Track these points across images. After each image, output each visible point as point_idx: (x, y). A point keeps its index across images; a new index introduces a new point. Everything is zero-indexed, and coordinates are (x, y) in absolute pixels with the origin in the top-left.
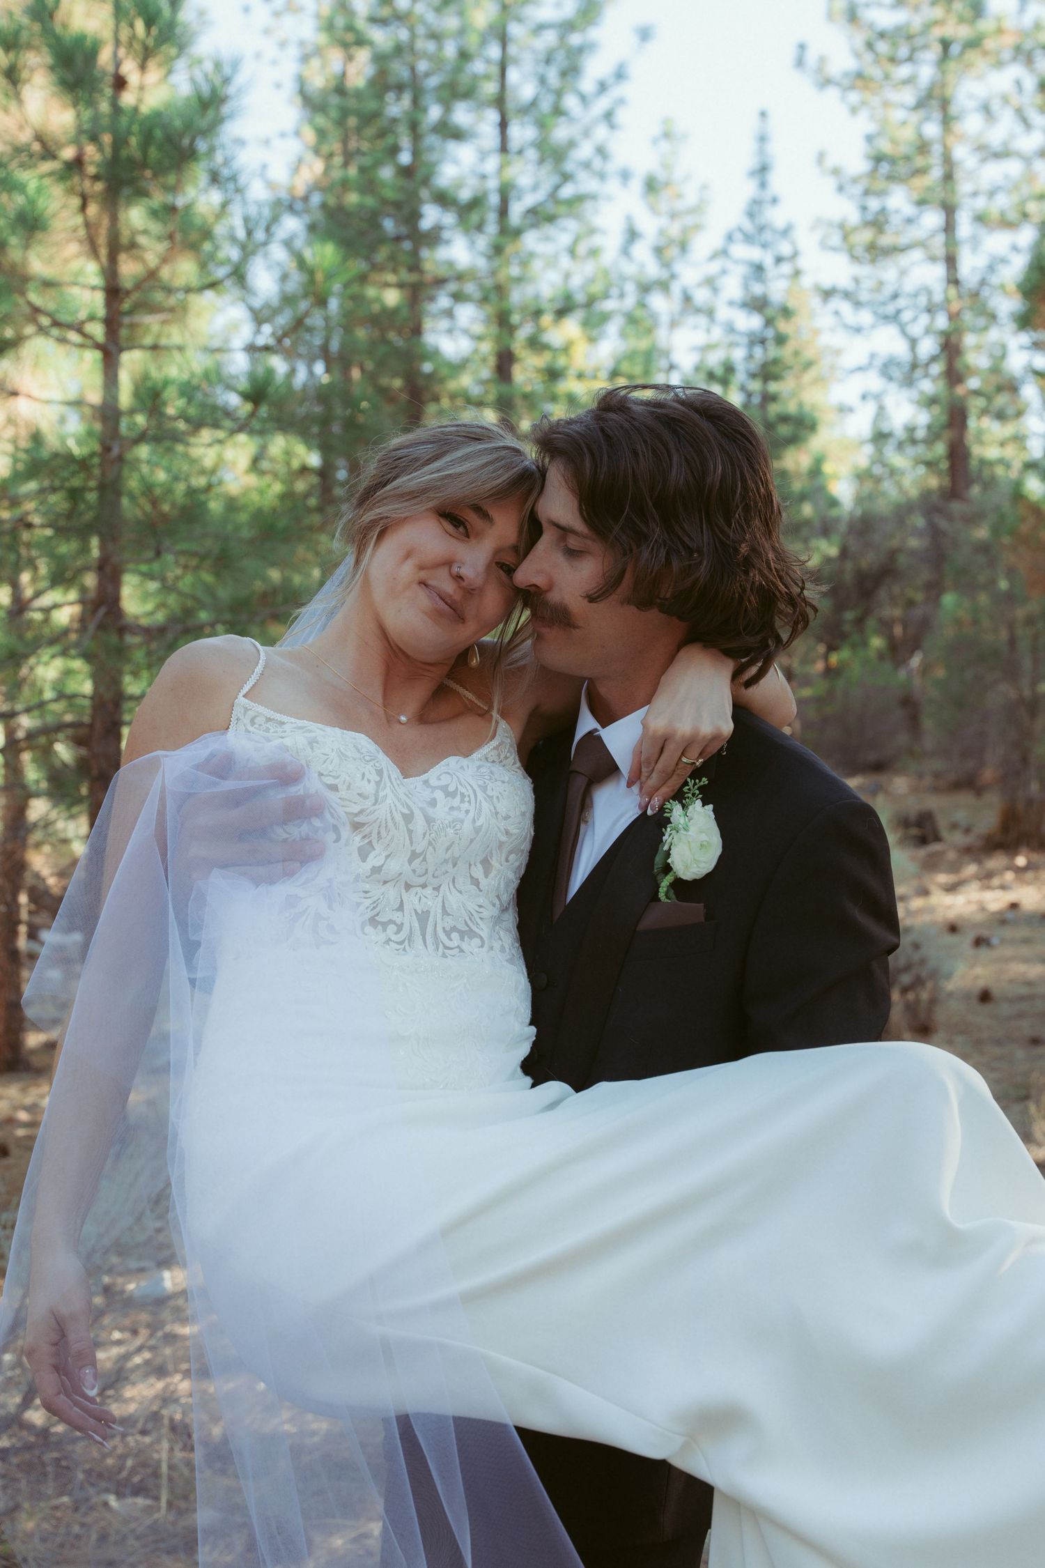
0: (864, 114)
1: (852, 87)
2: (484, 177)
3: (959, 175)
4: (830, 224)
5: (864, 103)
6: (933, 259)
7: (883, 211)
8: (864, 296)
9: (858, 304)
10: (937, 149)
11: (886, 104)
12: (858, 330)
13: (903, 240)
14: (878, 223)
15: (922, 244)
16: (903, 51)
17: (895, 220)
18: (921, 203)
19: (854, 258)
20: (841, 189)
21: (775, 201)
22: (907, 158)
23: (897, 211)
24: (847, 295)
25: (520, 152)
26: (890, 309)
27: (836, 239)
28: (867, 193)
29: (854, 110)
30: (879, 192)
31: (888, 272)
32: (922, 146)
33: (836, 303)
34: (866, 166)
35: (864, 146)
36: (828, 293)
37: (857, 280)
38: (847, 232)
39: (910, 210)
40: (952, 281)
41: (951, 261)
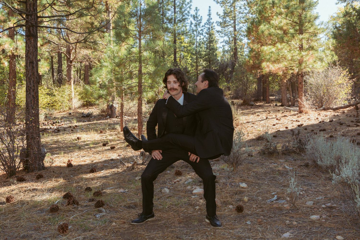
0: (223, 7)
1: (222, 3)
2: (172, 16)
3: (236, 16)
4: (218, 22)
6: (232, 27)
7: (226, 20)
8: (223, 32)
10: (233, 12)
11: (226, 6)
12: (222, 37)
13: (229, 24)
14: (225, 22)
15: (231, 25)
17: (227, 22)
18: (231, 19)
19: (222, 27)
20: (220, 17)
21: (211, 19)
22: (229, 13)
24: (221, 32)
25: (177, 12)
26: (227, 34)
27: (219, 25)
28: (223, 18)
29: (222, 7)
30: (225, 18)
31: (226, 29)
32: (231, 11)
33: (219, 33)
34: (223, 14)
35: (223, 12)
36: (218, 32)
37: (222, 30)
38: (221, 23)
39: (229, 20)
40: (235, 30)
41: (235, 27)
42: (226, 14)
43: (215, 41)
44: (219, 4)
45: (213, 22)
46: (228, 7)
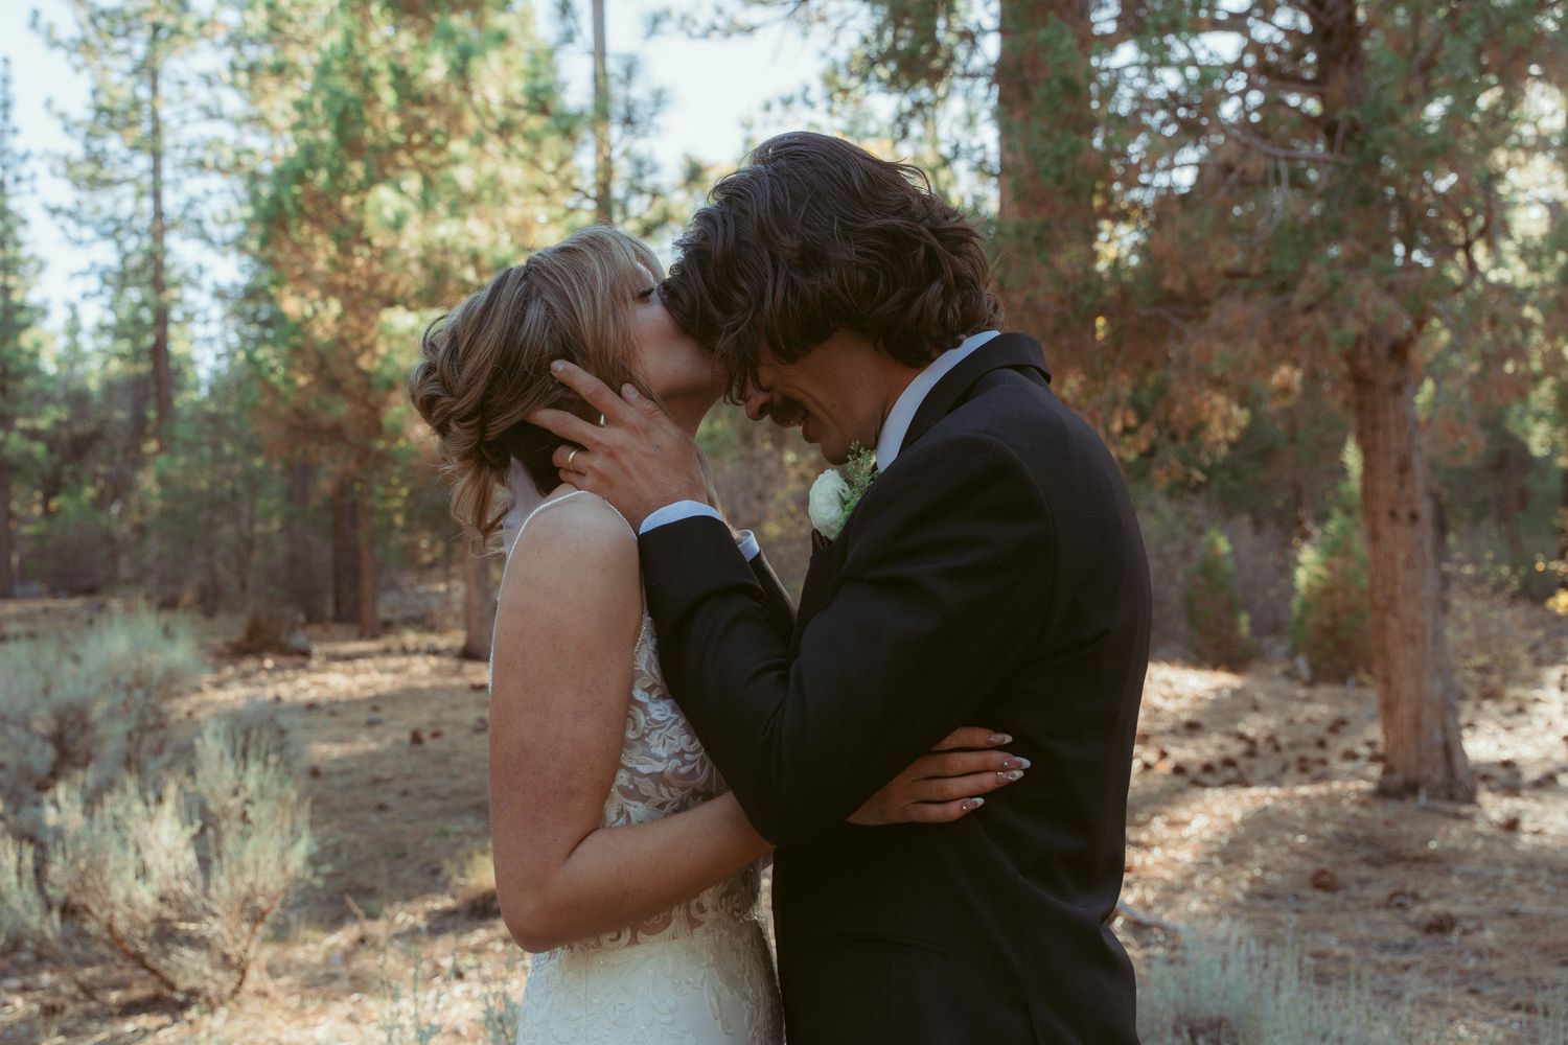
0: (85, 73)
1: (77, 51)
3: (165, 131)
4: (57, 157)
5: (86, 64)
6: (142, 194)
7: (104, 151)
8: (85, 215)
9: (81, 223)
10: (146, 109)
11: (105, 68)
12: (80, 243)
13: (117, 176)
14: (96, 159)
15: (134, 181)
16: (120, 28)
17: (113, 159)
18: (136, 148)
19: (76, 184)
20: (67, 129)
21: (15, 131)
22: (125, 113)
23: (115, 153)
24: (70, 214)
26: (109, 228)
27: (61, 169)
28: (89, 134)
29: (77, 69)
30: (98, 136)
31: (105, 200)
32: (136, 105)
33: (61, 219)
34: (89, 115)
35: (87, 98)
36: (55, 211)
37: (79, 203)
38: (69, 165)
39: (124, 153)
40: (159, 214)
41: (157, 196)
42: (109, 116)
43: (33, 266)
44: (60, 54)
45: (25, 157)
46: (116, 78)
